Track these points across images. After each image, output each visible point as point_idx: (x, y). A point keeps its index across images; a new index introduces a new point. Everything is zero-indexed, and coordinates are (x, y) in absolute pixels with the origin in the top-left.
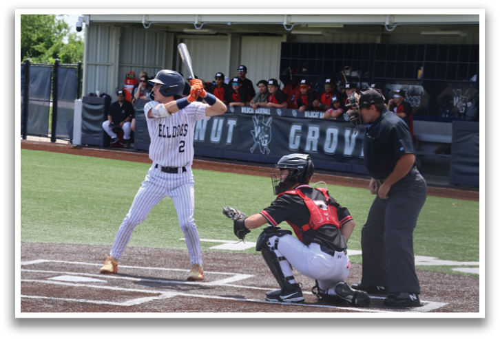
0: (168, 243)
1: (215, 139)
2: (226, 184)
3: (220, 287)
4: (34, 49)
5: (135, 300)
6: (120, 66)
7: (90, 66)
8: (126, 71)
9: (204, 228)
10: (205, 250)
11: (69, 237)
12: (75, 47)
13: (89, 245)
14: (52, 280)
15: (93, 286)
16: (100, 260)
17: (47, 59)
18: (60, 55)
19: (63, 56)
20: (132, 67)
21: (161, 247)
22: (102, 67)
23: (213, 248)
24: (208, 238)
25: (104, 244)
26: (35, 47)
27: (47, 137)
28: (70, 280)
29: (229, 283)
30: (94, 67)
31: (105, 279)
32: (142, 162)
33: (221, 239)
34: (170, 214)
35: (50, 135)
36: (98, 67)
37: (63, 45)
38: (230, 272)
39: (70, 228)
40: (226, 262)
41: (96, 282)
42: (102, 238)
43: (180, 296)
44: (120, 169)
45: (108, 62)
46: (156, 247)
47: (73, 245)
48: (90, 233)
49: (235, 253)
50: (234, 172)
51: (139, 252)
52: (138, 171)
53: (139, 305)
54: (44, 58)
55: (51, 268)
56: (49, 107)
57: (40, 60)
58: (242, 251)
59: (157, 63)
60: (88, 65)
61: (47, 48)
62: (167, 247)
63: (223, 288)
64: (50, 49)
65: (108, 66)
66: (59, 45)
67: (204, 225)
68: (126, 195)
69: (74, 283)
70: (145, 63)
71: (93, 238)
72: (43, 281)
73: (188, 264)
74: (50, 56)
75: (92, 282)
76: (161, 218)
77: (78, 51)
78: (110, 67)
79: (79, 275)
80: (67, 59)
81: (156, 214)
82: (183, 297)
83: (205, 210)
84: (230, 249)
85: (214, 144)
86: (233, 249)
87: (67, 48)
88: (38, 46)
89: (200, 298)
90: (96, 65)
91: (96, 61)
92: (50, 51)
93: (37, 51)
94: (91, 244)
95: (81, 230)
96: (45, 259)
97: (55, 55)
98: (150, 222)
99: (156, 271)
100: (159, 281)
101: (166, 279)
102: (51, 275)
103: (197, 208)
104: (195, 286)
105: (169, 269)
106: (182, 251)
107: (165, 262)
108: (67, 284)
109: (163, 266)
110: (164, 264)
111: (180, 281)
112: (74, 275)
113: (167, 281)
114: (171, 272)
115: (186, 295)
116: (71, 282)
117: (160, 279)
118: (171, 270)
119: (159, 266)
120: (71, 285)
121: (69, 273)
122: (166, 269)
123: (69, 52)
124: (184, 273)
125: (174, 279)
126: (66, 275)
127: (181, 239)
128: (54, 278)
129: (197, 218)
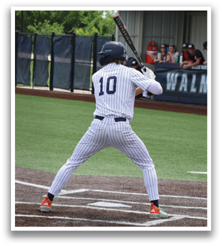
0: (178, 176)
4: (80, 21)
5: (153, 222)
6: (144, 37)
8: (148, 40)
11: (104, 171)
13: (119, 177)
14: (90, 206)
15: (121, 210)
20: (152, 37)
21: (173, 178)
25: (130, 176)
26: (81, 19)
27: (89, 90)
28: (104, 206)
31: (130, 204)
32: (159, 110)
34: (180, 152)
35: (91, 89)
37: (102, 19)
39: (105, 163)
41: (124, 207)
42: (129, 171)
43: (186, 218)
45: (134, 34)
46: (169, 178)
47: (107, 177)
48: (119, 168)
54: (87, 29)
55: (91, 196)
56: (90, 67)
59: (171, 34)
60: (119, 36)
61: (90, 21)
62: (178, 179)
64: (92, 22)
66: (98, 19)
68: (147, 136)
69: (107, 208)
70: (163, 34)
71: (122, 172)
72: (84, 206)
73: (193, 192)
75: (121, 207)
76: (173, 155)
78: (136, 38)
79: (111, 202)
81: (169, 152)
82: (189, 219)
87: (104, 21)
88: (83, 19)
89: (202, 220)
93: (83, 24)
94: (121, 176)
95: (113, 166)
96: (86, 188)
97: (96, 26)
98: (165, 159)
99: (169, 198)
100: (171, 206)
101: (176, 204)
102: (90, 201)
103: (200, 147)
104: (198, 210)
105: (178, 197)
106: (188, 182)
107: (176, 191)
108: (102, 209)
109: (174, 194)
110: (174, 192)
111: (187, 206)
112: (107, 202)
113: (177, 207)
114: (180, 199)
115: (191, 217)
116: (105, 207)
117: (171, 204)
118: (180, 197)
119: (171, 194)
120: (105, 209)
121: (103, 200)
122: (176, 197)
123: (107, 24)
124: (190, 199)
125: (182, 205)
126: (101, 201)
127: (188, 172)
128: (91, 204)
129: (200, 155)
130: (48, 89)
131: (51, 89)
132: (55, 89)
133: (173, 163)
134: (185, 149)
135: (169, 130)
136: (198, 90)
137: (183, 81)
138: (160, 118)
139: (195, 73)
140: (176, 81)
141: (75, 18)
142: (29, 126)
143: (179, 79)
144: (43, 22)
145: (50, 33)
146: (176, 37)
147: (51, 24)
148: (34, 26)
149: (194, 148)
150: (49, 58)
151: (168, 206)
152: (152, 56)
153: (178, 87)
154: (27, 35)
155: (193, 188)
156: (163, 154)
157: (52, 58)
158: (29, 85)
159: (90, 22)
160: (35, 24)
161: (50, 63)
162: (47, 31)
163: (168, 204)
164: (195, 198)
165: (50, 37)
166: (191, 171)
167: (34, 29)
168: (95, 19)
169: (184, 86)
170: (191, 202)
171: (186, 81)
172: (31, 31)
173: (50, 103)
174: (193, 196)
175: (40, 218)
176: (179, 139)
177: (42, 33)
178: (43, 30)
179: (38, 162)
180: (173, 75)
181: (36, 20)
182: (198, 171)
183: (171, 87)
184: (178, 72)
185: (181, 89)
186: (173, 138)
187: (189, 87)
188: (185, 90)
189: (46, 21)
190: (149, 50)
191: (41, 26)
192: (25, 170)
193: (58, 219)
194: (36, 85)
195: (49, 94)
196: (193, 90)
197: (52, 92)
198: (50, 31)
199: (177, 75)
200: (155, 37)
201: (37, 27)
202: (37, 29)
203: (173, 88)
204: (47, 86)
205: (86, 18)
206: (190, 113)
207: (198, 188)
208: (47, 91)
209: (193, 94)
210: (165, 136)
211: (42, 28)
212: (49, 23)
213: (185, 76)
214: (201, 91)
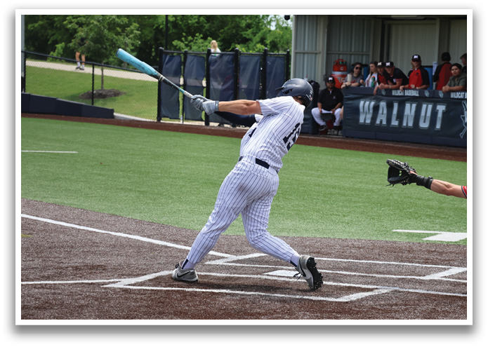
0: (381, 235)
1: (424, 125)
2: (436, 172)
3: (436, 281)
4: (242, 35)
6: (328, 54)
7: (298, 55)
8: (334, 58)
9: (416, 218)
10: (418, 242)
12: (281, 33)
13: (303, 237)
14: (268, 275)
16: (314, 253)
17: (255, 45)
18: (268, 42)
19: (270, 42)
20: (339, 54)
21: (374, 238)
22: (310, 55)
23: (427, 239)
24: (420, 229)
25: (318, 236)
26: (243, 33)
28: (285, 275)
29: (445, 277)
30: (302, 55)
32: (351, 149)
33: (434, 230)
34: (381, 204)
36: (306, 55)
37: (270, 31)
38: (446, 265)
39: (283, 220)
40: (441, 254)
42: (315, 230)
43: (396, 291)
44: (329, 157)
45: (316, 50)
46: (369, 238)
48: (303, 225)
49: (448, 244)
50: (444, 159)
51: (353, 244)
52: (348, 158)
53: (355, 301)
54: (251, 45)
55: (267, 263)
57: (248, 46)
58: (456, 242)
59: (365, 50)
60: (296, 53)
61: (254, 34)
62: (381, 239)
63: (440, 282)
64: (257, 35)
65: (316, 54)
66: (265, 32)
67: (416, 215)
69: (290, 278)
70: (353, 50)
71: (306, 230)
72: (259, 276)
73: (402, 256)
74: (258, 43)
76: (372, 208)
77: (285, 38)
78: (317, 55)
80: (274, 46)
81: (367, 204)
82: (400, 292)
83: (416, 199)
84: (443, 240)
85: (423, 130)
86: (447, 240)
87: (273, 35)
88: (245, 32)
90: (304, 53)
91: (304, 49)
92: (257, 38)
93: (245, 38)
94: (305, 236)
95: (294, 223)
97: (262, 41)
98: (362, 213)
99: (370, 265)
100: (374, 275)
101: (380, 273)
102: (267, 270)
103: (408, 197)
104: (410, 280)
105: (383, 262)
106: (395, 242)
107: (379, 255)
108: (283, 279)
109: (377, 260)
110: (378, 257)
111: (395, 275)
112: (289, 270)
113: (382, 276)
114: (386, 266)
115: (401, 290)
116: (288, 277)
117: (374, 273)
118: (386, 263)
119: (373, 260)
120: (287, 280)
121: (284, 267)
122: (381, 262)
123: (276, 38)
124: (399, 266)
125: (389, 273)
126: (282, 269)
127: (394, 231)
128: (270, 273)
129: (408, 208)
130: (203, 124)
131: (207, 124)
132: (212, 124)
133: (373, 219)
134: (388, 200)
135: (364, 175)
136: (401, 122)
137: (380, 111)
138: (352, 160)
139: (396, 101)
140: (371, 111)
141: (234, 31)
142: (181, 173)
143: (376, 108)
144: (193, 36)
145: (203, 50)
146: (371, 54)
147: (205, 38)
148: (182, 41)
149: (399, 199)
150: (204, 83)
151: (370, 275)
152: (339, 78)
153: (374, 118)
154: (173, 53)
155: (401, 250)
156: (360, 207)
157: (208, 83)
158: (178, 118)
159: (255, 36)
160: (183, 39)
161: (205, 89)
162: (199, 48)
163: (371, 273)
164: (405, 264)
165: (205, 56)
166: (397, 229)
167: (182, 45)
168: (262, 31)
169: (382, 118)
170: (400, 269)
171: (385, 112)
172: (178, 47)
173: (206, 142)
174: (402, 261)
175: (203, 292)
176: (379, 187)
177: (193, 51)
178: (194, 48)
179: (195, 219)
180: (367, 103)
181: (184, 34)
182: (408, 229)
183: (365, 120)
184: (374, 99)
185: (378, 122)
186: (371, 186)
187: (389, 120)
188: (384, 123)
189: (197, 34)
190: (335, 70)
191: (191, 41)
192: (180, 230)
193: (227, 294)
194: (186, 119)
195: (205, 130)
196: (395, 123)
197: (208, 128)
198: (203, 48)
199: (373, 103)
200: (343, 54)
201: (187, 43)
202: (187, 45)
203: (368, 121)
204: (202, 120)
205: (250, 31)
206: (391, 153)
207: (409, 251)
208: (202, 126)
209: (394, 128)
210: (360, 182)
211: (192, 43)
212: (202, 38)
213: (383, 104)
214: (404, 124)
